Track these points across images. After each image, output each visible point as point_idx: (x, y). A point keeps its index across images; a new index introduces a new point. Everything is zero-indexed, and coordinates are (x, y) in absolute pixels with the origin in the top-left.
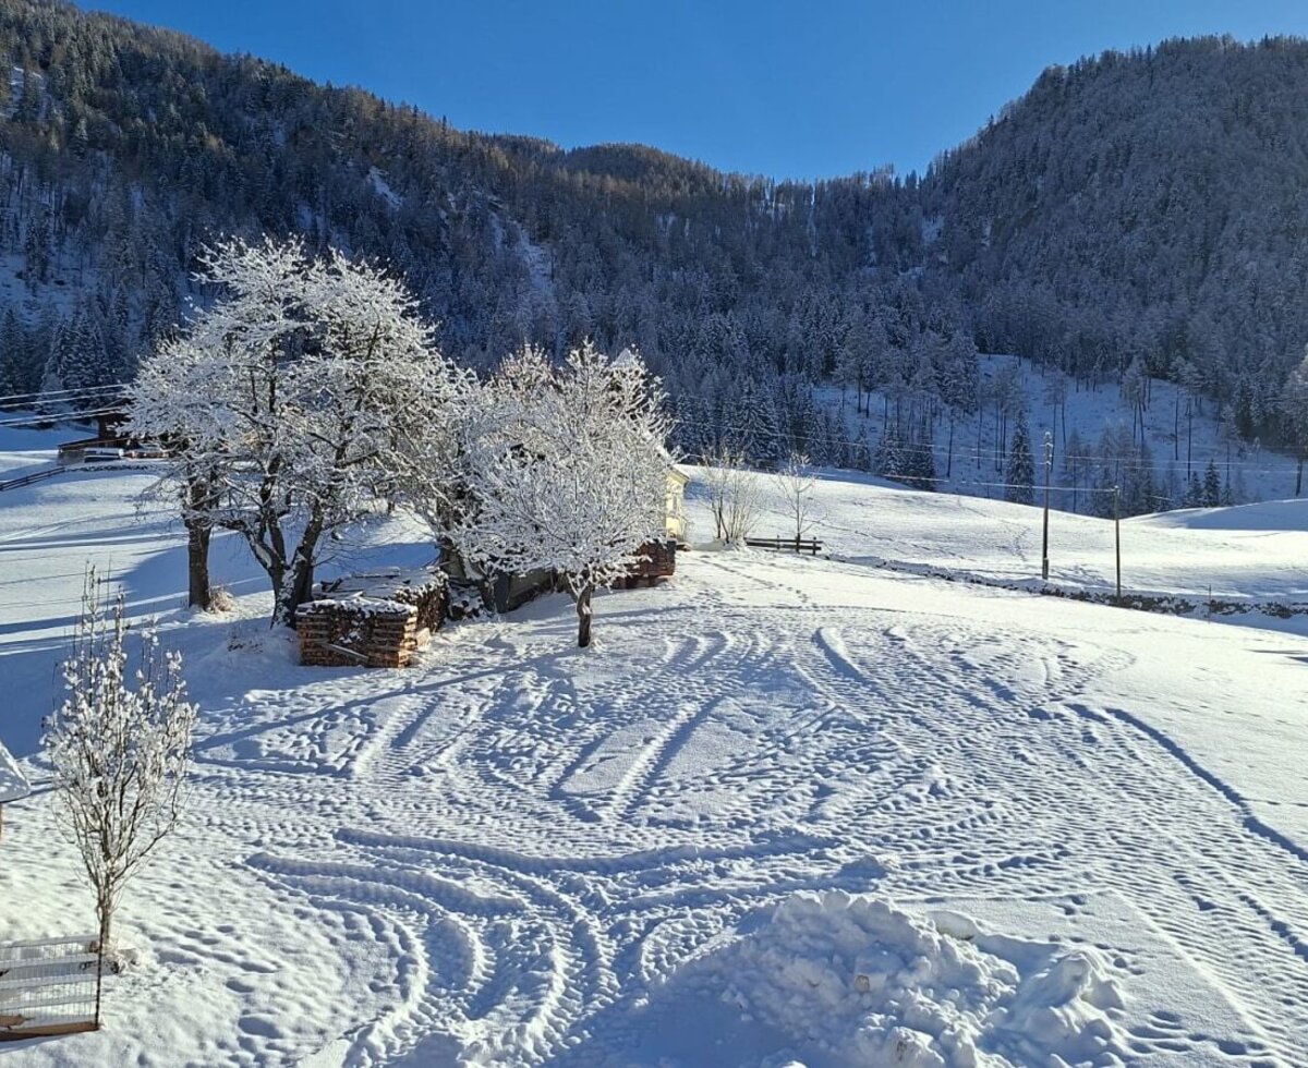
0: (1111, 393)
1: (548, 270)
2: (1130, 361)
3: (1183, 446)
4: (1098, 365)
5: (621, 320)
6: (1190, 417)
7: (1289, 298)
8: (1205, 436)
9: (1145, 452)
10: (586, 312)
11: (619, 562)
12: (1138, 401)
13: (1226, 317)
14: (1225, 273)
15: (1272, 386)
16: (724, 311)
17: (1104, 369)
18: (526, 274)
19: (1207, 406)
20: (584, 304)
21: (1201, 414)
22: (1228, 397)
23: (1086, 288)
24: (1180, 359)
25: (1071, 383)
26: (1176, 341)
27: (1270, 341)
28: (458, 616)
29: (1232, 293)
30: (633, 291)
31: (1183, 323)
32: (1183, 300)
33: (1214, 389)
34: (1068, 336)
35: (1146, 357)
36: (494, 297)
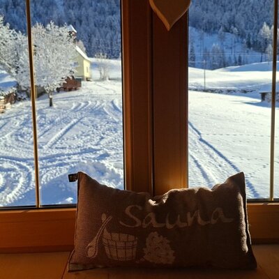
0: (216, 36)
1: (62, 3)
2: (220, 28)
3: (233, 50)
4: (212, 29)
5: (83, 18)
6: (235, 42)
7: (261, 9)
8: (239, 47)
9: (223, 52)
10: (73, 16)
11: (57, 83)
12: (222, 38)
13: (245, 15)
14: (245, 3)
15: (256, 34)
16: (113, 15)
17: (214, 30)
18: (55, 4)
19: (240, 39)
20: (73, 13)
21: (238, 42)
22: (245, 37)
23: (210, 7)
24: (232, 27)
25: (205, 34)
26: (232, 22)
27: (256, 22)
28: (20, 100)
29: (247, 8)
30: (86, 9)
31: (234, 17)
32: (234, 10)
33: (241, 35)
34: (204, 21)
35: (225, 26)
36: (47, 12)
